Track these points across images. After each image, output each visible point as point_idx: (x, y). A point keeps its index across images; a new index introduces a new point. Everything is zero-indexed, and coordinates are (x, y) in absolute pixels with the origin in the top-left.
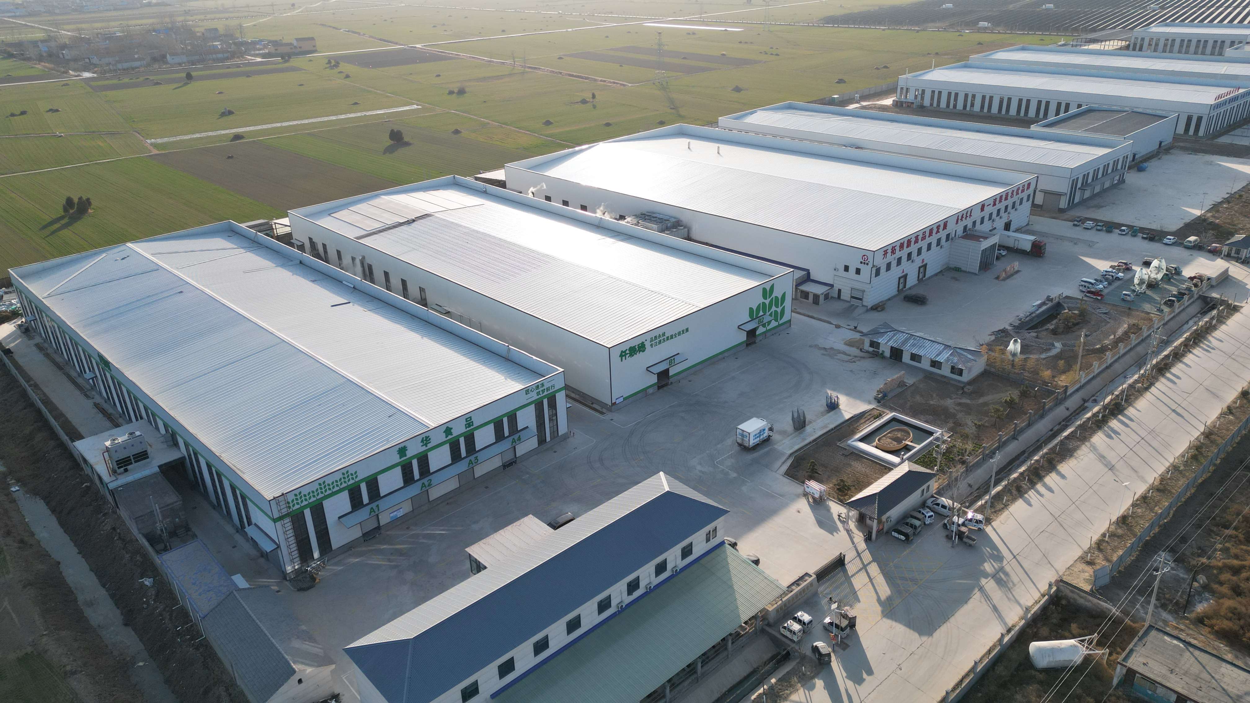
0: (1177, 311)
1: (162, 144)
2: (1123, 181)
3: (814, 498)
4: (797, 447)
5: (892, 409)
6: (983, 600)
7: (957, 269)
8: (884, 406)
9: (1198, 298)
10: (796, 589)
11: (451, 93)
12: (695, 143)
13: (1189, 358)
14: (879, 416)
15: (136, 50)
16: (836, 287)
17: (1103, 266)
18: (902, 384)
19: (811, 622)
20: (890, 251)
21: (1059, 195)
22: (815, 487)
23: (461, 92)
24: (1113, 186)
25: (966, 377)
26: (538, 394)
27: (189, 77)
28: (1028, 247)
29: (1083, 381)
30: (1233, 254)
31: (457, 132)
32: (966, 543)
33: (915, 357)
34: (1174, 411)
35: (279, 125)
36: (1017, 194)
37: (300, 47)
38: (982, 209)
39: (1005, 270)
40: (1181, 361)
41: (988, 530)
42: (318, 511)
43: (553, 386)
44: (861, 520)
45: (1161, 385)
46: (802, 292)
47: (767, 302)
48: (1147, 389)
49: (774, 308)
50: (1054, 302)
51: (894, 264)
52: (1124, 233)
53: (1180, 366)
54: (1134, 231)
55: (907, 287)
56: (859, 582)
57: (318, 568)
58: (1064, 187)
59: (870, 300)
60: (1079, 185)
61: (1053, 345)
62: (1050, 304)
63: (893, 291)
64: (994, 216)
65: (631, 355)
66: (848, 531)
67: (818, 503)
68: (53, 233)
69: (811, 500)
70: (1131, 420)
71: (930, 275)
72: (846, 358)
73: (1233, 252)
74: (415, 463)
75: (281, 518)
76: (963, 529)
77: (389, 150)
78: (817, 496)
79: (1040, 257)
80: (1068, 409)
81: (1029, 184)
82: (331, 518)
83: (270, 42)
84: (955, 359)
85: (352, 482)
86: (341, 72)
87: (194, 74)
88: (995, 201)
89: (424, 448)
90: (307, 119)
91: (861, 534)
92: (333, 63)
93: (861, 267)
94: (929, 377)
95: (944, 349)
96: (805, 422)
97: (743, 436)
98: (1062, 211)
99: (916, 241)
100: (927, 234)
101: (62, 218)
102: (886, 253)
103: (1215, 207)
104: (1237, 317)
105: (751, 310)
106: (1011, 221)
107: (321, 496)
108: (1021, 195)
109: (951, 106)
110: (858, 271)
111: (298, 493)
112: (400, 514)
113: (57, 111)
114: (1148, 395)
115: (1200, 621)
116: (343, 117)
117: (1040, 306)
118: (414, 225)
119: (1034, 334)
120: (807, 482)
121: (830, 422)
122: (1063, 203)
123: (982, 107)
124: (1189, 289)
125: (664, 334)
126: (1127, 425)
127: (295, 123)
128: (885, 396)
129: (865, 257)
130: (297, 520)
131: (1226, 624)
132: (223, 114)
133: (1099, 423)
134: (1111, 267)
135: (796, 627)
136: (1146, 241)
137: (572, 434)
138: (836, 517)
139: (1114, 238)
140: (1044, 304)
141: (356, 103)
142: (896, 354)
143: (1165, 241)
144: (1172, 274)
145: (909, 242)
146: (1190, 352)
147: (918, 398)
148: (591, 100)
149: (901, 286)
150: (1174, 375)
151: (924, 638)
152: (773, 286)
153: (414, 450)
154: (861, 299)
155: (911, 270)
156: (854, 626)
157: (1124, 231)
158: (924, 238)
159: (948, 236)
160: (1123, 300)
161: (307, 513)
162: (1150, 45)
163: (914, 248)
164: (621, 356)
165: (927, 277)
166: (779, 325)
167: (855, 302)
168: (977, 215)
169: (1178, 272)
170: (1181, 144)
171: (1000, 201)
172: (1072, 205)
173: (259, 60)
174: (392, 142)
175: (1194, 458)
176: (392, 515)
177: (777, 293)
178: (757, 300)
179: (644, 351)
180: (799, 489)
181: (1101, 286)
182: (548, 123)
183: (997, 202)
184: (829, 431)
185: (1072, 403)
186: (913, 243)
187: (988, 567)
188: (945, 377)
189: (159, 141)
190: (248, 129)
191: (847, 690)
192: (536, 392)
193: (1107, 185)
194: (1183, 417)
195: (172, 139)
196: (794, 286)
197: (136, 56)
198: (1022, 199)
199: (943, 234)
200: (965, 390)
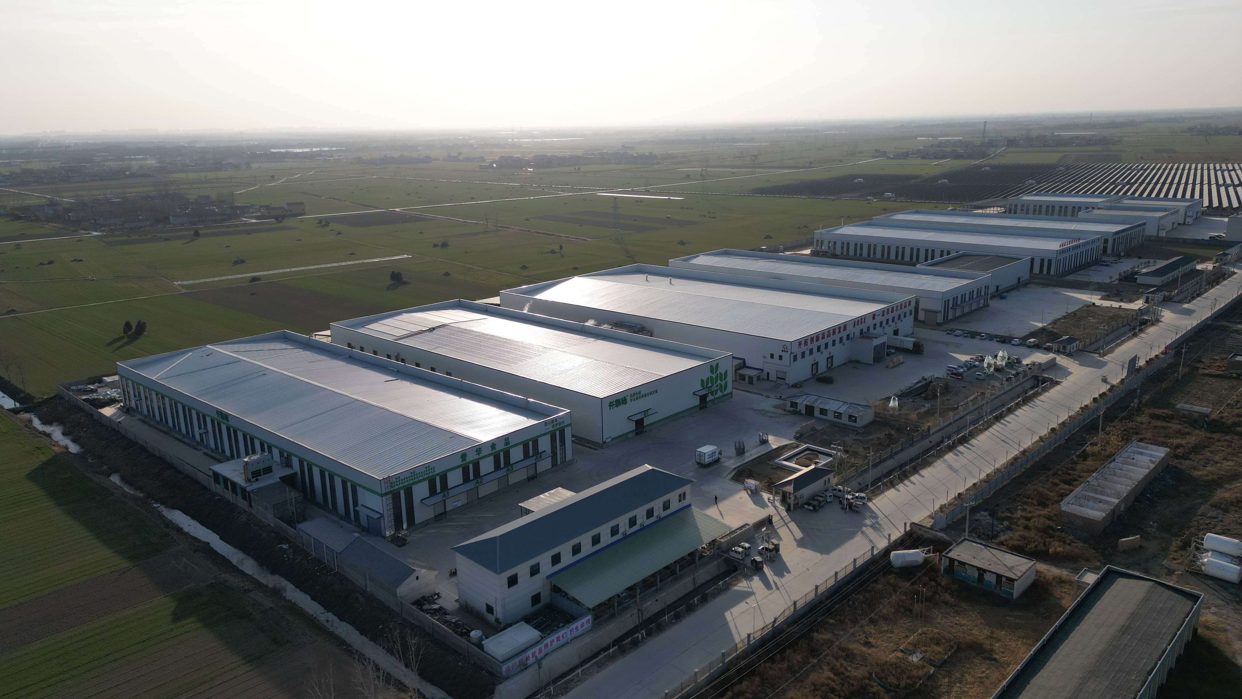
0: (1014, 385)
1: (188, 285)
2: (988, 305)
3: (751, 491)
4: (738, 464)
5: (806, 443)
6: (863, 538)
7: (857, 362)
8: (801, 441)
9: (1031, 378)
10: (739, 532)
11: (435, 246)
12: (650, 277)
13: (1019, 412)
14: (798, 447)
15: (139, 213)
16: (765, 371)
17: (964, 358)
18: (813, 429)
19: (749, 548)
20: (803, 343)
21: (936, 312)
22: (752, 483)
23: (445, 245)
24: (979, 309)
25: (859, 424)
26: (553, 426)
27: (197, 234)
28: (910, 347)
29: (943, 425)
30: (1061, 350)
31: (447, 274)
32: (854, 510)
33: (823, 411)
34: (1003, 441)
35: (288, 270)
36: (901, 308)
37: (291, 211)
38: (874, 318)
39: (892, 361)
40: (1013, 414)
41: (870, 504)
42: (409, 492)
43: (563, 422)
44: (784, 501)
45: (997, 427)
46: (740, 375)
47: (714, 376)
48: (986, 429)
49: (719, 382)
50: (927, 381)
51: (807, 353)
52: (983, 338)
53: (1012, 416)
54: (991, 337)
55: (820, 372)
56: (783, 532)
57: (405, 535)
58: (938, 306)
59: (791, 379)
60: (951, 305)
61: (924, 406)
62: (924, 382)
63: (808, 375)
64: (884, 324)
65: (617, 406)
66: (775, 507)
67: (754, 494)
68: (119, 348)
69: (749, 492)
70: (973, 446)
71: (838, 365)
72: (774, 415)
73: (1061, 348)
74: (471, 466)
75: (386, 494)
76: (852, 501)
77: (390, 288)
78: (753, 488)
79: (920, 354)
80: (931, 442)
81: (910, 302)
82: (416, 499)
83: (261, 206)
84: (851, 411)
85: (431, 474)
86: (332, 230)
87: (200, 232)
88: (883, 312)
89: (477, 457)
90: (312, 265)
91: (784, 508)
92: (324, 223)
93: (783, 354)
94: (833, 425)
95: (843, 404)
96: (744, 449)
97: (700, 456)
98: (939, 324)
99: (823, 338)
100: (831, 333)
101: (122, 338)
102: (800, 344)
103: (1055, 322)
104: (1058, 388)
105: (702, 380)
106: (898, 329)
107: (412, 482)
108: (904, 310)
109: (858, 254)
110: (781, 358)
111: (397, 477)
112: (459, 504)
113: (81, 261)
114: (987, 433)
115: (1001, 543)
116: (343, 264)
117: (917, 383)
118: (434, 332)
119: (912, 400)
120: (746, 480)
121: (762, 450)
122: (940, 319)
123: (883, 255)
124: (1024, 371)
125: (640, 393)
126: (969, 449)
127: (302, 268)
128: (801, 435)
129: (785, 346)
130: (396, 496)
131: (1016, 543)
132: (236, 263)
133: (951, 448)
134: (971, 359)
135: (740, 549)
136: (1000, 343)
137: (575, 461)
138: (766, 500)
139: (977, 341)
140: (920, 382)
141: (353, 254)
142: (810, 410)
143: (1013, 342)
144: (1014, 362)
145: (818, 337)
146: (1020, 408)
147: (825, 437)
148: (559, 251)
149: (814, 372)
150: (1006, 421)
151: (824, 556)
152: (718, 364)
153: (471, 457)
154: (784, 379)
155: (821, 359)
156: (779, 551)
157: (983, 336)
158: (829, 336)
159: (848, 336)
160: (977, 379)
161: (402, 492)
162: (1022, 210)
163: (822, 343)
164: (610, 406)
165: (834, 366)
166: (724, 396)
167: (779, 381)
168: (870, 322)
169: (1019, 361)
170: (1037, 281)
171: (888, 313)
172: (946, 321)
173: (254, 221)
174: (392, 282)
175: (1012, 464)
176: (454, 504)
177: (721, 370)
178: (706, 374)
179: (625, 404)
180: (742, 487)
181: (962, 370)
182: (524, 267)
183: (885, 314)
184: (761, 456)
185: (935, 438)
186: (820, 338)
187: (868, 522)
188: (845, 424)
189: (185, 283)
190: (261, 273)
191: (774, 581)
192: (551, 425)
193: (974, 307)
194: (1008, 443)
195: (196, 282)
196: (734, 371)
197: (141, 218)
198: (905, 313)
199: (844, 334)
200: (859, 431)
